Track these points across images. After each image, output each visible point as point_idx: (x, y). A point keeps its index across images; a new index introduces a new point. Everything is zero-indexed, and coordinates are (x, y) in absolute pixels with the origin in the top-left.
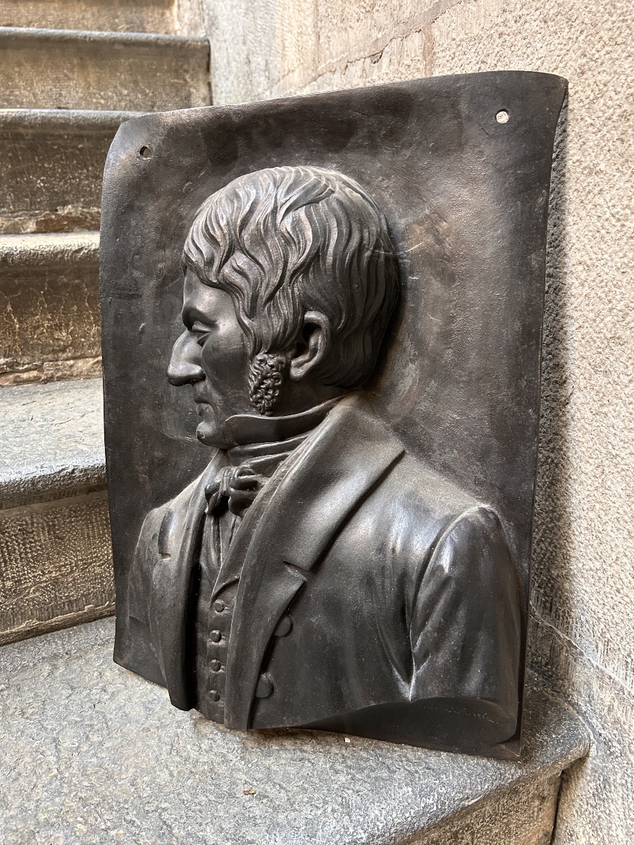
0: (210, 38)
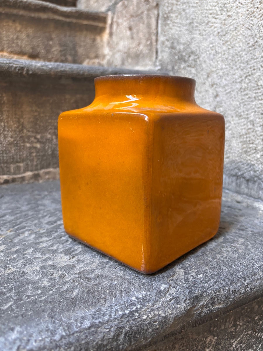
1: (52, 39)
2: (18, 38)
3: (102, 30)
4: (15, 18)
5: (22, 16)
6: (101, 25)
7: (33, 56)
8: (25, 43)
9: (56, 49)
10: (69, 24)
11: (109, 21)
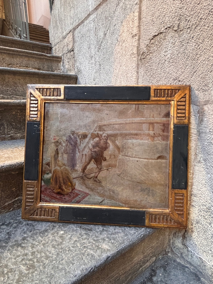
0: (77, 75)
1: (44, 64)
2: (34, 64)
3: (61, 61)
4: (33, 58)
5: (36, 57)
6: (60, 60)
7: (39, 69)
8: (36, 65)
9: (46, 67)
10: (50, 60)
11: (62, 59)
